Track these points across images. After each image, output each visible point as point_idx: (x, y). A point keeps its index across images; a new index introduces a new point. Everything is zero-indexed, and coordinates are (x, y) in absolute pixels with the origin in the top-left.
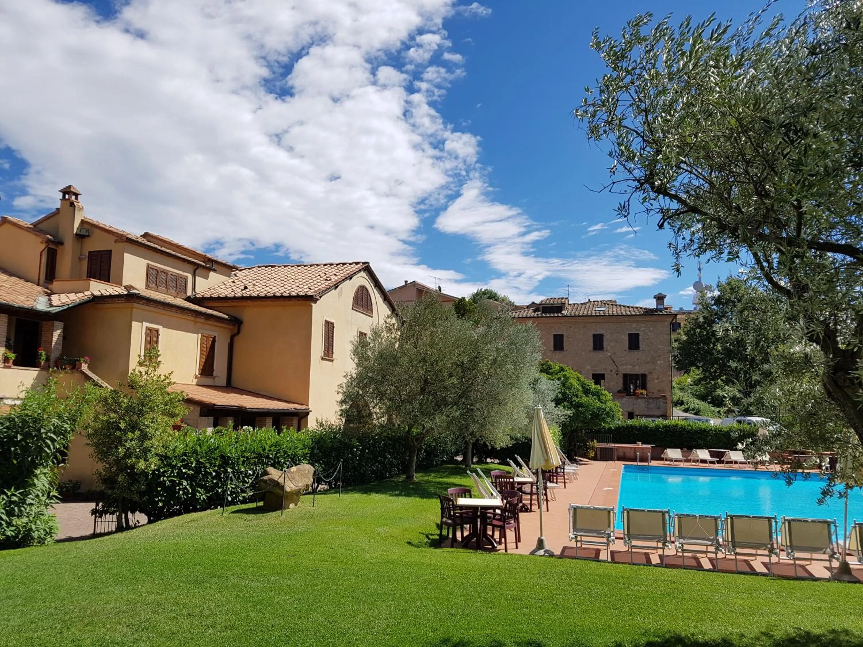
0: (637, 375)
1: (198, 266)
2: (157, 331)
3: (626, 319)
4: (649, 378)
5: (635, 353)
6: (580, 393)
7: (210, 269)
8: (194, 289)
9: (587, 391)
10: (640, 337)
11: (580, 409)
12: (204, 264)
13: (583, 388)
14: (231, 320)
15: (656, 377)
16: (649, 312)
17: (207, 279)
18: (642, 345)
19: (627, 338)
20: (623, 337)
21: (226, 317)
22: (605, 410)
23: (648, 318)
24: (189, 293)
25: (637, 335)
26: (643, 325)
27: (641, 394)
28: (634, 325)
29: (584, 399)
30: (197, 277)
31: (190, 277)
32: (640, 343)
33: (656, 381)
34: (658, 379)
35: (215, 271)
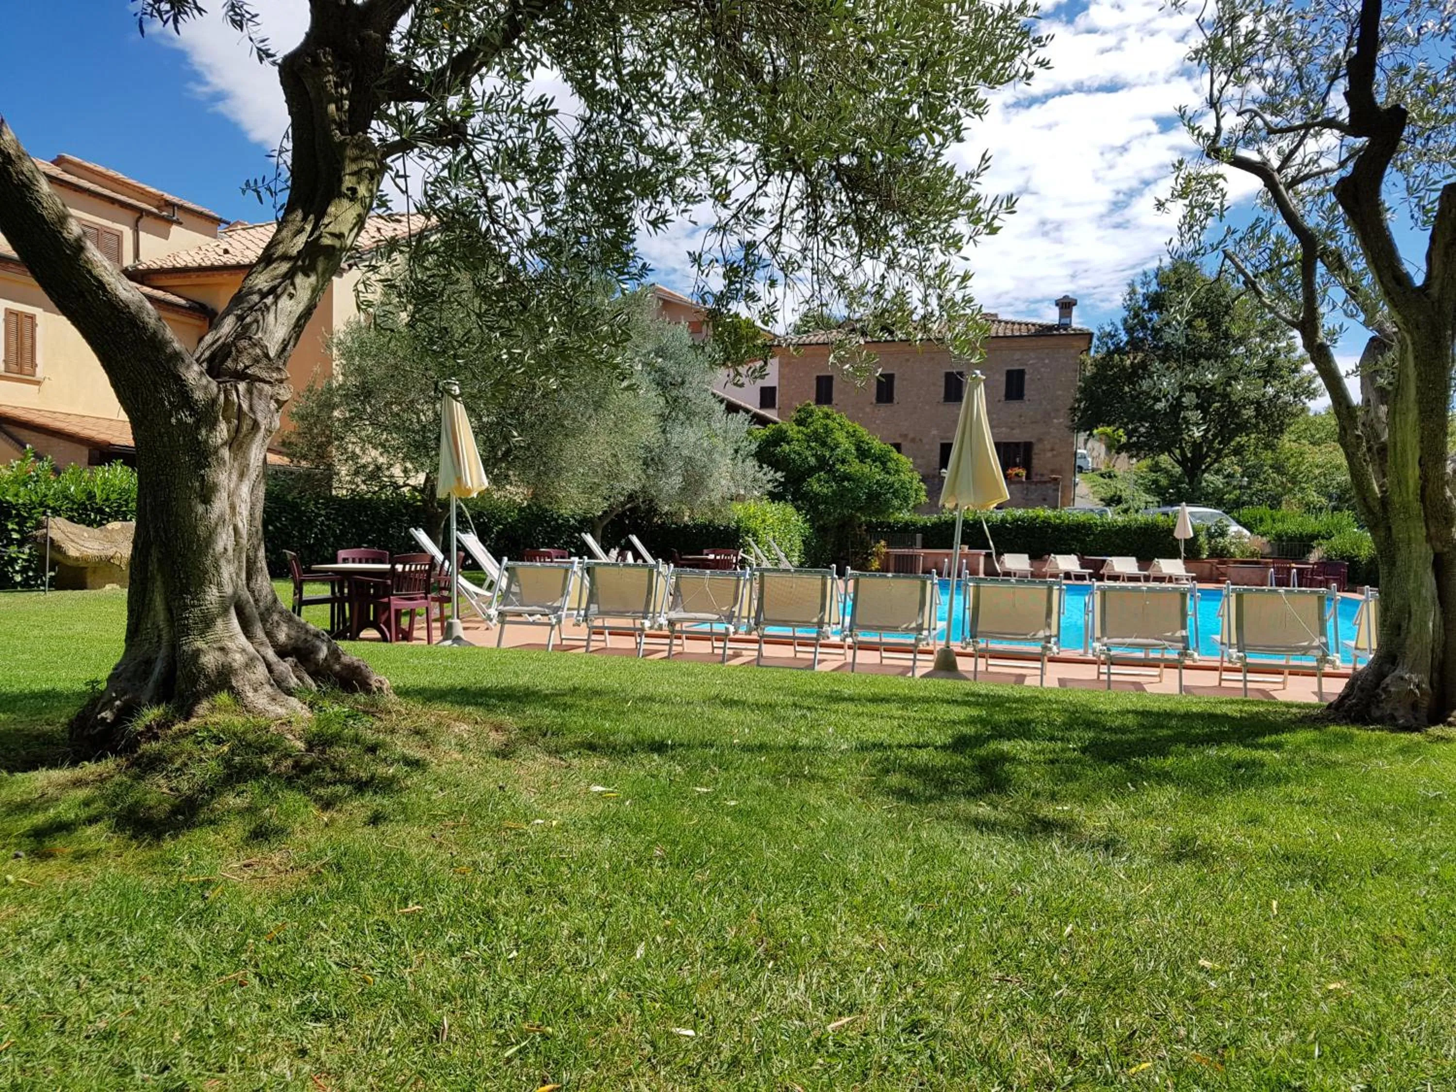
0: (1017, 445)
1: (141, 212)
2: (32, 317)
3: (1004, 343)
4: (1036, 449)
5: (1015, 404)
6: (850, 458)
7: (170, 221)
8: (137, 255)
9: (863, 453)
10: (1027, 377)
11: (846, 483)
12: (155, 210)
13: (858, 448)
14: (190, 308)
15: (1048, 447)
16: (1045, 331)
17: (167, 238)
18: (1029, 390)
19: (1004, 379)
20: (997, 376)
21: (182, 302)
22: (892, 485)
23: (1042, 341)
24: (128, 261)
25: (1021, 373)
26: (1032, 355)
27: (1017, 475)
28: (1017, 355)
29: (855, 467)
30: (142, 234)
31: (128, 233)
32: (1026, 387)
33: (1049, 454)
34: (1052, 450)
35: (179, 223)
